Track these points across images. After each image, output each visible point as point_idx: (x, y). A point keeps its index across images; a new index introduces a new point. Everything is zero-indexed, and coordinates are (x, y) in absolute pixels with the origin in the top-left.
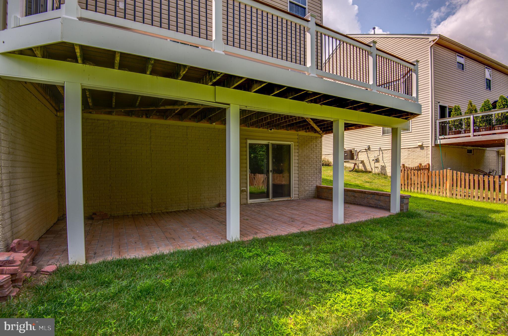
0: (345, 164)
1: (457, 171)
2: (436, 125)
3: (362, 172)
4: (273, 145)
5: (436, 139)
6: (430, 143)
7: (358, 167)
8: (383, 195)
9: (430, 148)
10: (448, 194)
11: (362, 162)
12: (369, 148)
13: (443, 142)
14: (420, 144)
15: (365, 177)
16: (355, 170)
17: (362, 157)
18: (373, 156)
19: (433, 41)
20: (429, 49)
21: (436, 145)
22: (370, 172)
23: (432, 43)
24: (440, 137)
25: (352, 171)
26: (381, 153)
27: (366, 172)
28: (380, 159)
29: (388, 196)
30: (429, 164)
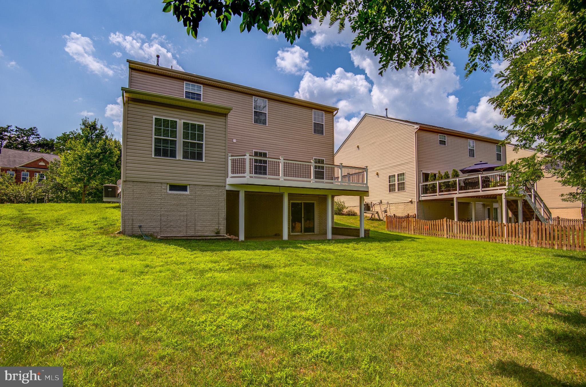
0: (365, 214)
1: (425, 220)
2: (419, 186)
3: (377, 220)
4: (304, 203)
5: (419, 197)
6: (416, 199)
7: (375, 216)
8: (356, 229)
9: (416, 203)
10: (413, 233)
11: (377, 213)
12: (381, 202)
13: (423, 199)
14: (410, 200)
15: (376, 224)
16: (372, 219)
17: (377, 208)
18: (383, 207)
19: (417, 128)
20: (414, 134)
21: (420, 201)
22: (382, 220)
23: (416, 130)
24: (422, 195)
25: (370, 219)
26: (388, 206)
27: (380, 220)
28: (388, 210)
29: (359, 230)
30: (415, 214)
